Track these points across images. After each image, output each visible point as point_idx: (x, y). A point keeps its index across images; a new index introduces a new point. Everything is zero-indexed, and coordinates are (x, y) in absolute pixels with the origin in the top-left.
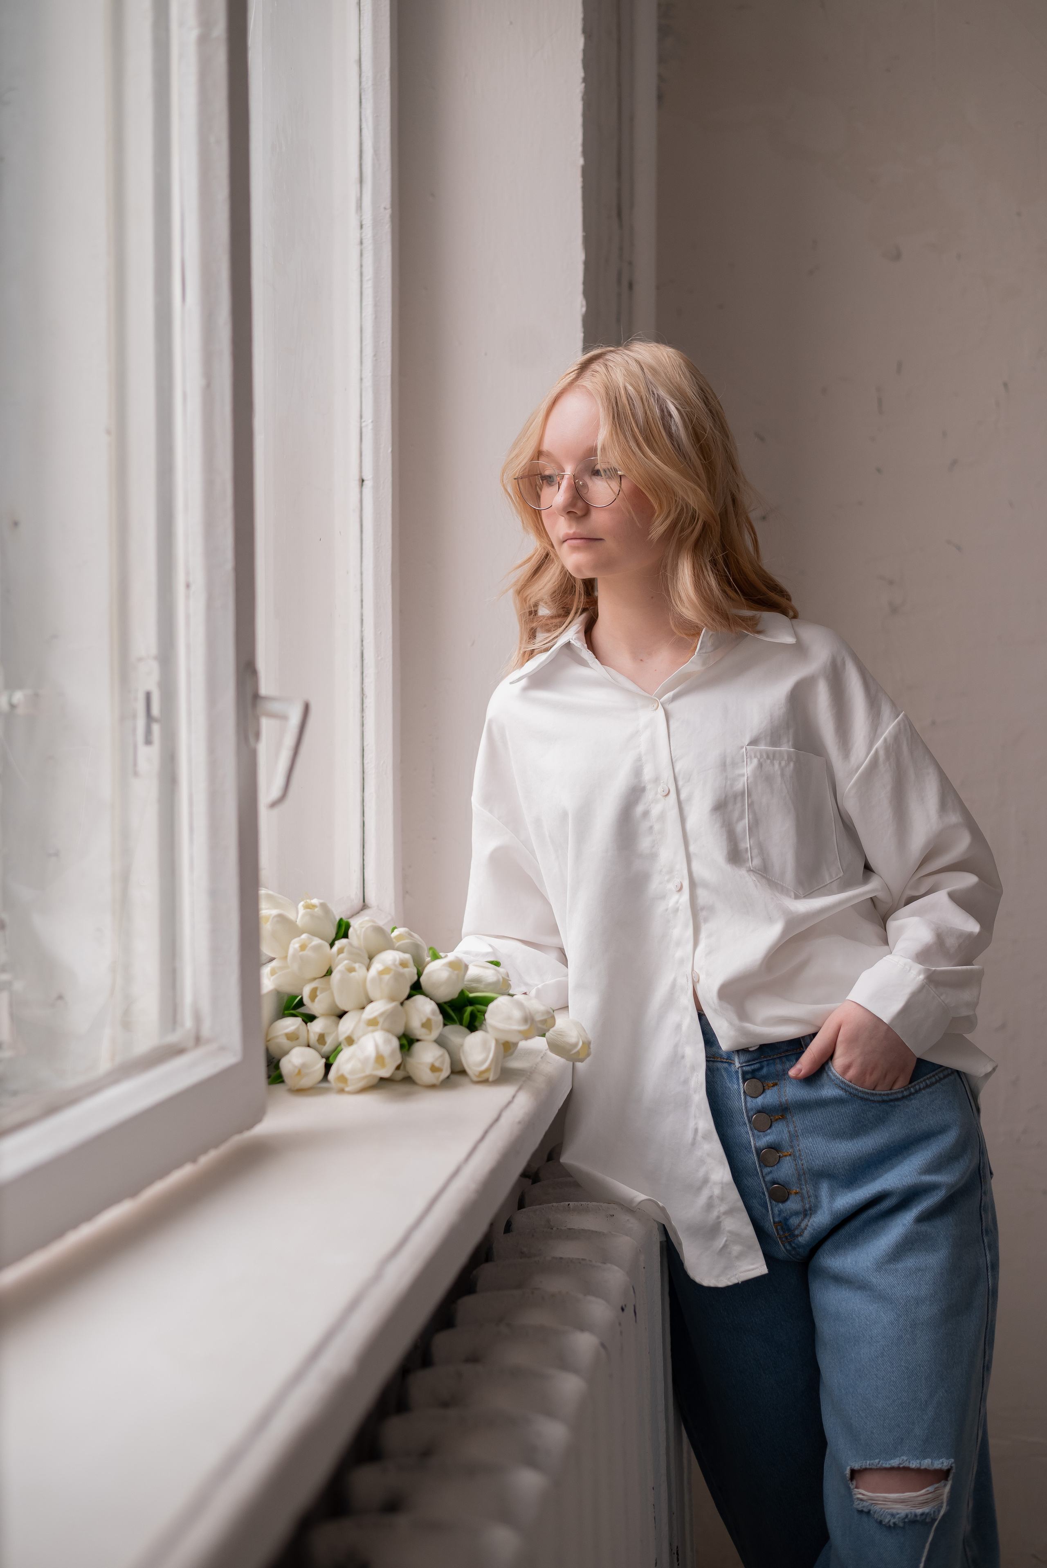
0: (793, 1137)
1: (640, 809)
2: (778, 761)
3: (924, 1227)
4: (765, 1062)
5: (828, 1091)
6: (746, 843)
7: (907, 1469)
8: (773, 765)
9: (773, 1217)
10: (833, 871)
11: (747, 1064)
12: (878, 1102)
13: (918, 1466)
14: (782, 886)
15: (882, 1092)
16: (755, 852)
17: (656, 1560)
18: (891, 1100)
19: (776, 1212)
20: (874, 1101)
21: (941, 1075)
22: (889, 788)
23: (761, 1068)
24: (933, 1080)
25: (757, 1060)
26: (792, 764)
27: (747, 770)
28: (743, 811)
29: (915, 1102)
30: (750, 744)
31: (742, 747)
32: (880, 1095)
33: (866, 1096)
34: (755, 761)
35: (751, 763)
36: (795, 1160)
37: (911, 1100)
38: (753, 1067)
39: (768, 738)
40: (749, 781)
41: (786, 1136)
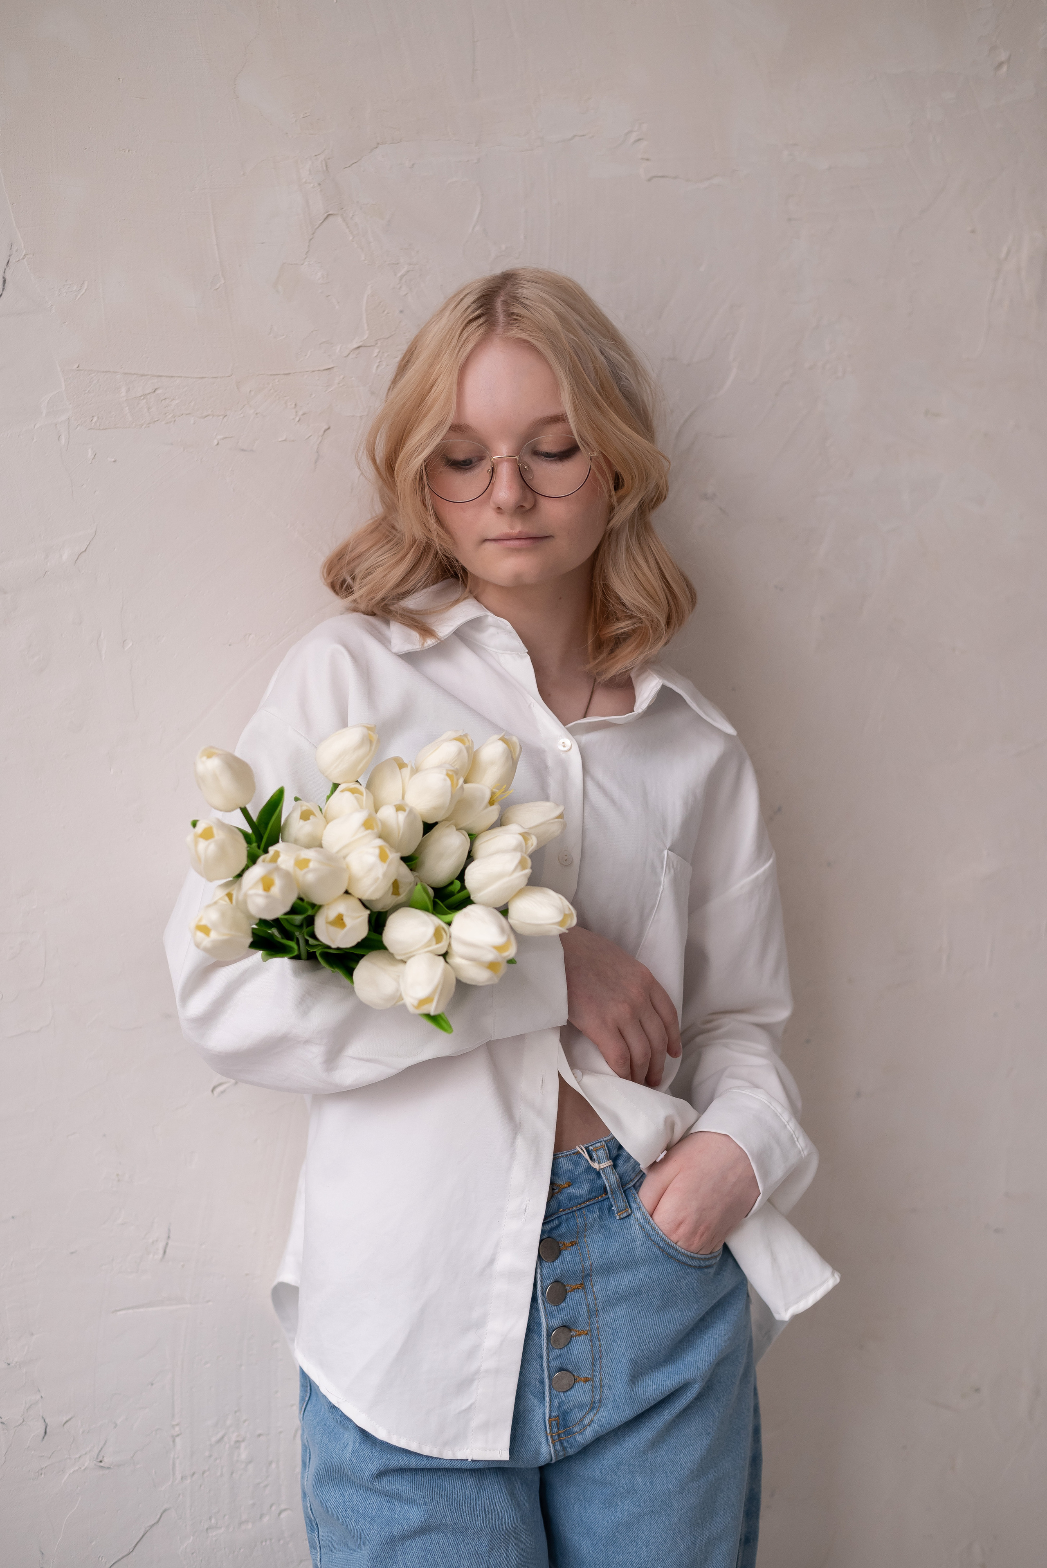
0: (592, 1311)
4: (564, 1217)
9: (550, 1410)
12: (695, 1267)
19: (556, 1404)
20: (690, 1266)
36: (591, 1341)
41: (582, 1310)
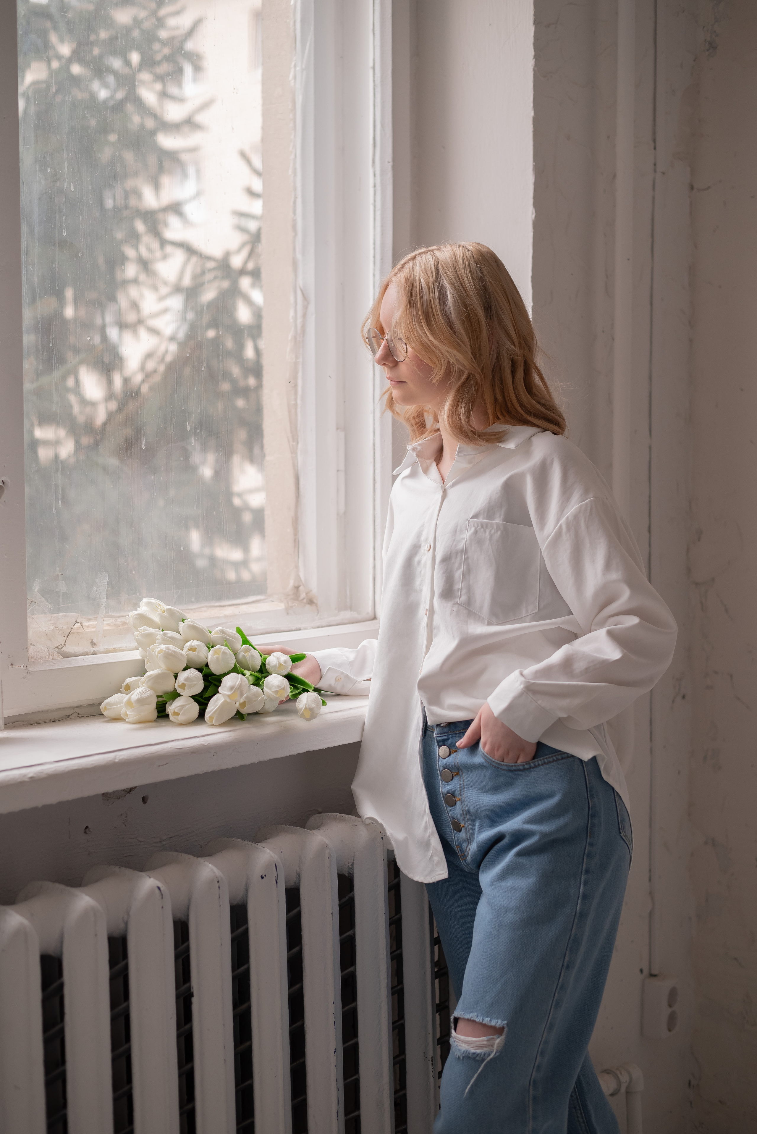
0: (462, 788)
1: (417, 559)
2: (489, 530)
3: (522, 860)
4: (451, 735)
5: (478, 759)
6: (458, 586)
7: (474, 1021)
8: (485, 532)
9: (455, 841)
10: (530, 607)
11: (440, 735)
13: (481, 1021)
14: (480, 617)
15: (508, 764)
16: (464, 591)
17: (335, 1049)
18: (515, 770)
19: (456, 838)
21: (560, 757)
22: (568, 552)
23: (448, 739)
24: (551, 759)
25: (447, 733)
26: (499, 533)
27: (467, 535)
28: (460, 564)
29: (534, 774)
30: (473, 517)
31: (467, 520)
32: (507, 765)
33: (497, 765)
34: (473, 529)
35: (470, 530)
36: (462, 804)
37: (531, 772)
38: (443, 738)
39: (486, 514)
40: (467, 543)
41: (458, 787)
